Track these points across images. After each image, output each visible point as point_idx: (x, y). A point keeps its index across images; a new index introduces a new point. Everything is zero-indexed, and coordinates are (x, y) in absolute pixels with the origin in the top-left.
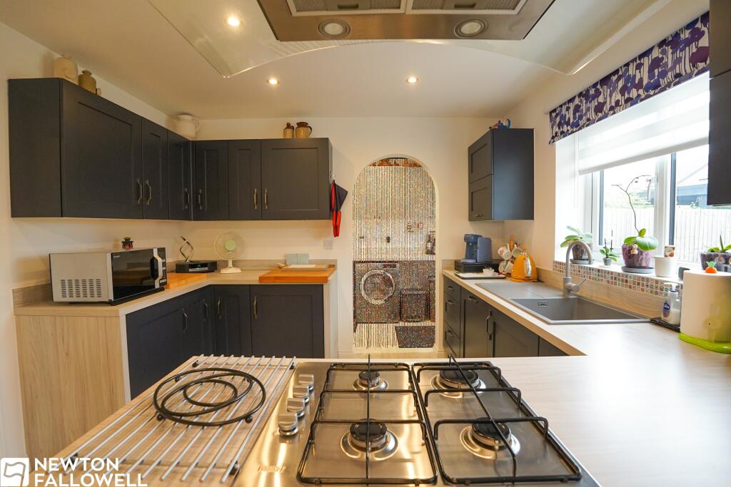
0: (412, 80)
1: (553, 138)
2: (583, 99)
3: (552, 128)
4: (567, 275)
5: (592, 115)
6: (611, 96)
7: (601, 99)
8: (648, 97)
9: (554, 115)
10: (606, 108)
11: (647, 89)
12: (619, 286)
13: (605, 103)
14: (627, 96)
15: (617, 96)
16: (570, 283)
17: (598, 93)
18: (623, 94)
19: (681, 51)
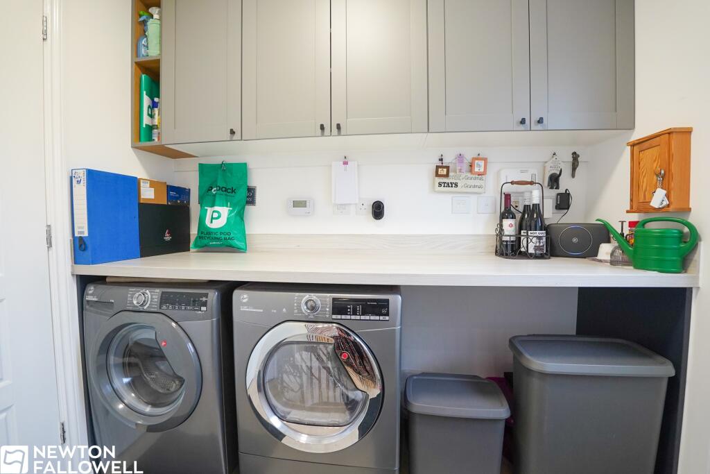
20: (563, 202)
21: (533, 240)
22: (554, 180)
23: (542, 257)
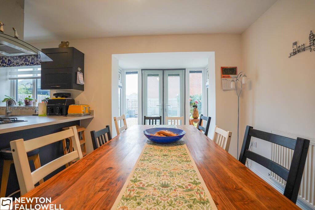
16: (8, 111)
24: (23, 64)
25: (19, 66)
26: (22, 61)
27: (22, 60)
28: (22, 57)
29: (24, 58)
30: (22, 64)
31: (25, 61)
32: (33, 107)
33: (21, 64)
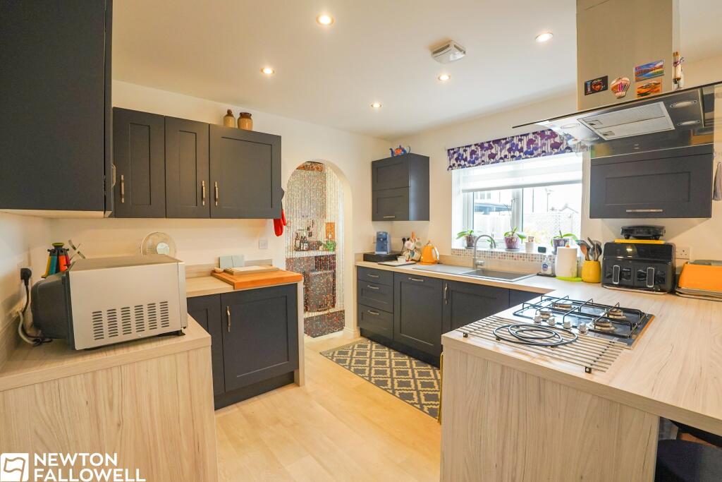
0: (376, 105)
1: (450, 167)
2: (479, 148)
3: (450, 160)
4: (475, 256)
5: (486, 159)
6: (501, 152)
7: (493, 151)
8: (527, 158)
9: (452, 152)
10: (497, 157)
11: (526, 153)
12: (507, 260)
13: (497, 154)
14: (512, 154)
15: (505, 152)
16: (477, 261)
17: (490, 147)
18: (510, 152)
19: (546, 140)
20: (310, 235)
21: (305, 246)
22: (308, 229)
23: (307, 250)
24: (506, 156)
25: (498, 162)
26: (503, 151)
27: (504, 148)
28: (503, 142)
29: (507, 143)
30: (504, 158)
31: (510, 150)
32: (527, 254)
33: (501, 158)
